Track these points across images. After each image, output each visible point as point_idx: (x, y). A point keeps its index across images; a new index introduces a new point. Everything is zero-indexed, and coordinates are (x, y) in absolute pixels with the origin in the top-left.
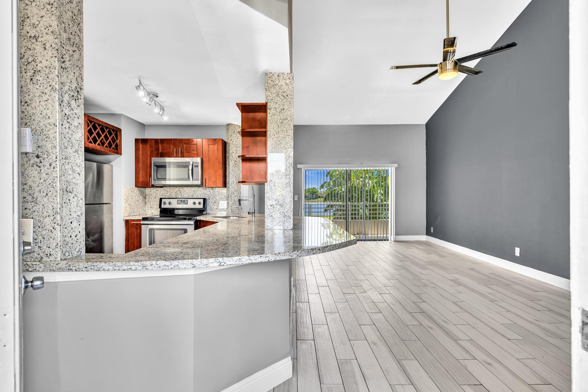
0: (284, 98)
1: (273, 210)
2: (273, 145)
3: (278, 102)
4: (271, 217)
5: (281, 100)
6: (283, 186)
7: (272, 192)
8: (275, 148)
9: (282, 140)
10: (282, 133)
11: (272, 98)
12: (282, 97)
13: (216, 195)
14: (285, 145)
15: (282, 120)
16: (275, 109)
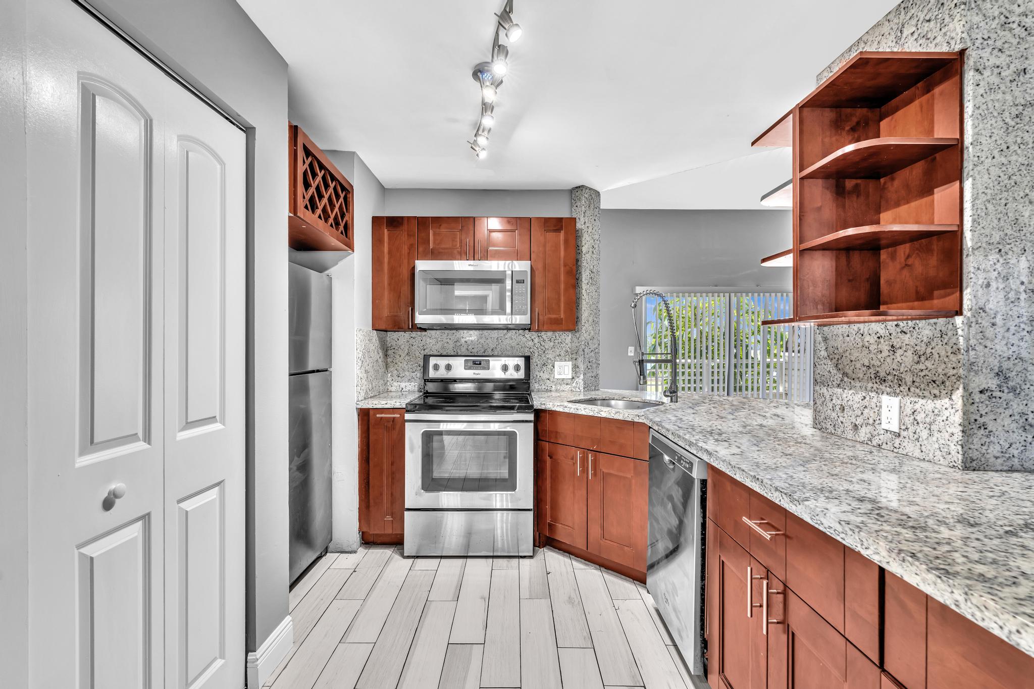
0: (1026, 33)
1: (989, 408)
2: (989, 191)
3: (1006, 46)
4: (982, 431)
5: (1018, 40)
6: (1023, 326)
7: (986, 347)
8: (994, 202)
9: (1017, 173)
10: (1019, 151)
11: (986, 32)
12: (1018, 31)
13: (547, 347)
14: (1027, 191)
15: (1021, 108)
16: (996, 71)
